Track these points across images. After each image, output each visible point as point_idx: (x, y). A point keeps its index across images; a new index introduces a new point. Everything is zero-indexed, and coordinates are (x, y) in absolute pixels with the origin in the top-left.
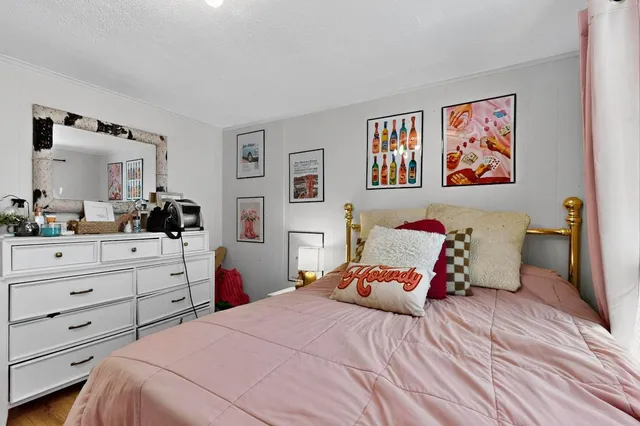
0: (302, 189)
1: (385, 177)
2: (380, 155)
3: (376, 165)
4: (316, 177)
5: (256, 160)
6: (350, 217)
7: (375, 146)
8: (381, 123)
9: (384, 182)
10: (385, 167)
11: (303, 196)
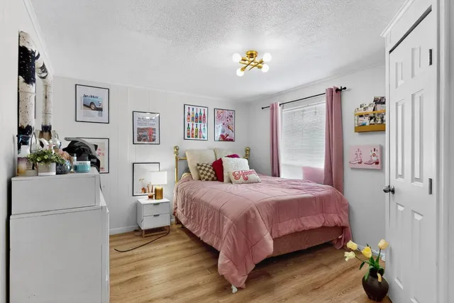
0: (144, 136)
1: (193, 134)
2: (191, 123)
3: (189, 128)
4: (154, 129)
5: (100, 110)
6: (177, 153)
7: (189, 119)
8: (191, 107)
9: (193, 137)
10: (193, 129)
11: (145, 140)
